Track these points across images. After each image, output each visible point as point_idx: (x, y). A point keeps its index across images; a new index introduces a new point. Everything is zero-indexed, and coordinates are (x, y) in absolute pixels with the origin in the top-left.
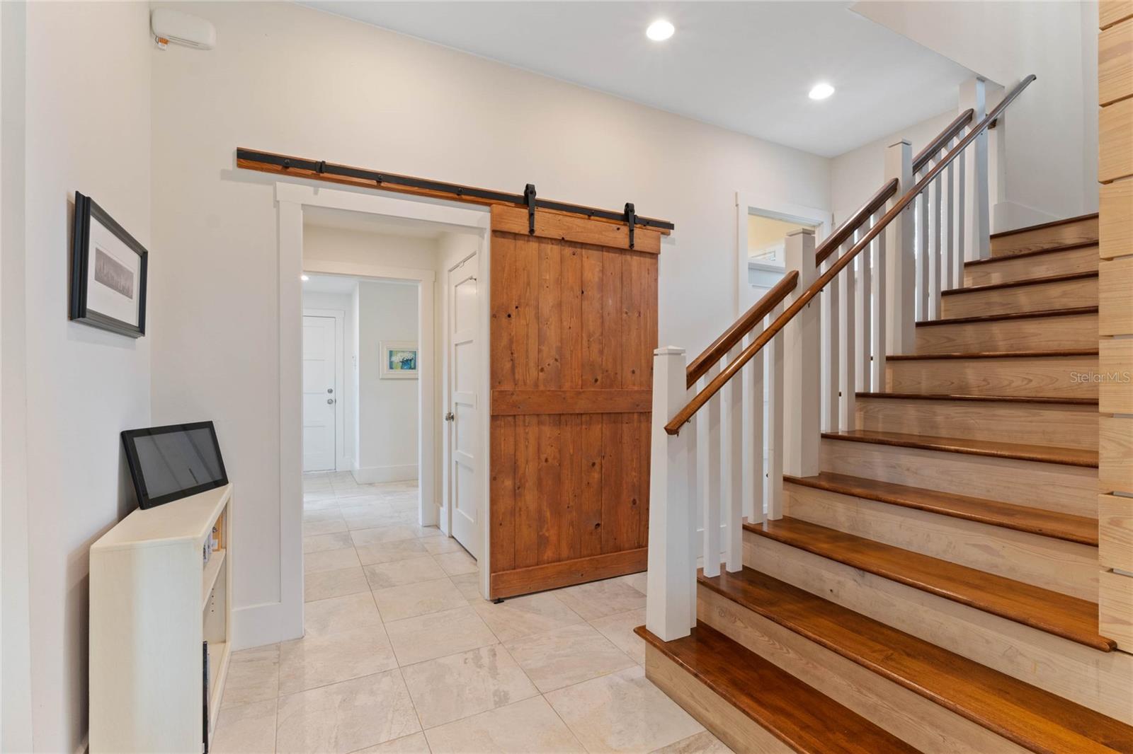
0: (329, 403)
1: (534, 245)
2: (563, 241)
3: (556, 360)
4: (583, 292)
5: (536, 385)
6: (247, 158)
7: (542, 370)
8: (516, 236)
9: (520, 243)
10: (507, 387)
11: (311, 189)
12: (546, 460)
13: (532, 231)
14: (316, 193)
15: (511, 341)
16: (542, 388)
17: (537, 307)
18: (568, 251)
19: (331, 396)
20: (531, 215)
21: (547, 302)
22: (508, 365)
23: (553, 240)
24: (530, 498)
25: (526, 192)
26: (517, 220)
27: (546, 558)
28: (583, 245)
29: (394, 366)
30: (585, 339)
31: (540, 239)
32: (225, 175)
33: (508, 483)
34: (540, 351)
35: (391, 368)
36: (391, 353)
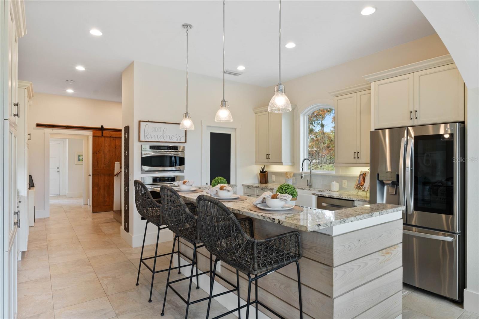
0: (58, 172)
1: (103, 138)
2: (110, 137)
3: (109, 162)
4: (116, 148)
5: (104, 168)
6: (38, 125)
7: (105, 164)
8: (98, 137)
9: (100, 138)
10: (96, 168)
11: (52, 130)
12: (106, 184)
13: (102, 135)
14: (53, 131)
15: (97, 159)
16: (105, 168)
17: (104, 151)
18: (112, 139)
19: (58, 170)
20: (102, 132)
21: (107, 150)
22: (97, 164)
23: (108, 137)
24: (102, 191)
25: (101, 127)
26: (99, 133)
27: (106, 204)
28: (116, 137)
29: (80, 160)
30: (116, 158)
31: (105, 137)
32: (34, 129)
33: (96, 188)
34: (104, 160)
35: (79, 160)
36: (79, 156)
